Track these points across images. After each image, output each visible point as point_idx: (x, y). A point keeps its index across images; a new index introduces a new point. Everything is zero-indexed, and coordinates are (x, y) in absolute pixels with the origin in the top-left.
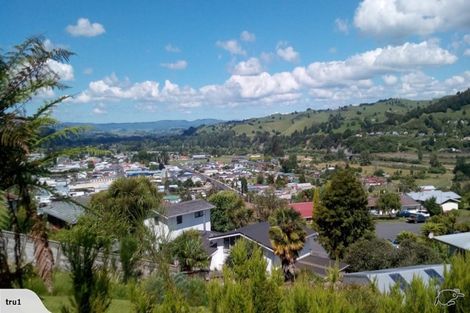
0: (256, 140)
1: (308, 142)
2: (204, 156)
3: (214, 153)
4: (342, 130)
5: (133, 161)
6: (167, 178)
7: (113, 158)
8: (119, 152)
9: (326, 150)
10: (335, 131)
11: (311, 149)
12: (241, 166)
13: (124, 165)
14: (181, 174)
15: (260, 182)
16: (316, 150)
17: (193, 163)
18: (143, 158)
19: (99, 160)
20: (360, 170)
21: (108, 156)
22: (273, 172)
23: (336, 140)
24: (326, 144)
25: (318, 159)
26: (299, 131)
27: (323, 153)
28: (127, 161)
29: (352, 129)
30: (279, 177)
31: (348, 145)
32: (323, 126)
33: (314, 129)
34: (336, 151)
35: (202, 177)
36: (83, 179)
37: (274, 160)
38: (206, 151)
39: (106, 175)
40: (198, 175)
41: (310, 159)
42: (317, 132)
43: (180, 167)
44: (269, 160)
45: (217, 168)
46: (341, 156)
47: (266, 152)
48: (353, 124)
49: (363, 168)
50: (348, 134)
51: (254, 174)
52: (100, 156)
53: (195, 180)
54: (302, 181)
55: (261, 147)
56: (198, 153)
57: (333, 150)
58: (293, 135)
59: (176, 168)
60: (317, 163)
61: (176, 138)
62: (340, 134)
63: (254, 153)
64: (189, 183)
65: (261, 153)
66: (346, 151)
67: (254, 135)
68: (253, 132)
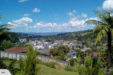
0: (75, 37)
2: (62, 41)
3: (65, 40)
6: (54, 46)
7: (42, 41)
8: (43, 39)
12: (72, 43)
14: (58, 45)
15: (77, 47)
17: (60, 42)
18: (48, 41)
22: (80, 45)
25: (91, 42)
26: (86, 35)
27: (92, 40)
28: (45, 41)
30: (82, 46)
33: (90, 34)
36: (35, 45)
38: (63, 40)
39: (40, 45)
43: (57, 43)
44: (79, 42)
45: (66, 43)
47: (78, 40)
49: (103, 44)
51: (75, 45)
52: (39, 40)
54: (88, 47)
55: (76, 39)
56: (61, 40)
58: (84, 36)
60: (91, 43)
61: (56, 36)
63: (75, 40)
65: (76, 40)
67: (75, 36)
68: (74, 35)
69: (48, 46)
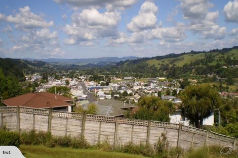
0: (161, 69)
1: (193, 70)
2: (131, 78)
3: (136, 76)
4: (214, 64)
5: (90, 80)
6: (111, 90)
7: (78, 78)
8: (81, 75)
9: (205, 76)
10: (210, 64)
11: (195, 75)
12: (155, 84)
13: (85, 82)
14: (120, 88)
15: (168, 94)
16: (199, 75)
17: (125, 82)
18: (95, 79)
19: (71, 79)
20: (228, 88)
21: (75, 77)
22: (175, 89)
23: (211, 70)
24: (205, 72)
25: (201, 80)
26: (188, 64)
27: (202, 77)
28: (86, 80)
29: (220, 63)
30: (180, 92)
31: (218, 73)
32: (202, 61)
33: (197, 63)
34: (212, 76)
35: (133, 90)
37: (174, 81)
38: (131, 75)
39: (77, 88)
40: (129, 89)
41: (196, 81)
42: (198, 64)
43: (118, 84)
44: (171, 81)
45: (140, 85)
46: (214, 79)
47: (168, 77)
48: (220, 60)
49: (230, 87)
50: (218, 66)
51: (164, 89)
52: (72, 77)
53: (129, 92)
55: (165, 73)
56: (127, 76)
57: (209, 76)
58: (184, 66)
59: (116, 85)
60: (200, 83)
61: (113, 67)
62: (213, 66)
63: (161, 77)
64: (125, 94)
65: (165, 77)
66: (217, 77)
67: (160, 66)
68: (159, 64)
69: (97, 92)
